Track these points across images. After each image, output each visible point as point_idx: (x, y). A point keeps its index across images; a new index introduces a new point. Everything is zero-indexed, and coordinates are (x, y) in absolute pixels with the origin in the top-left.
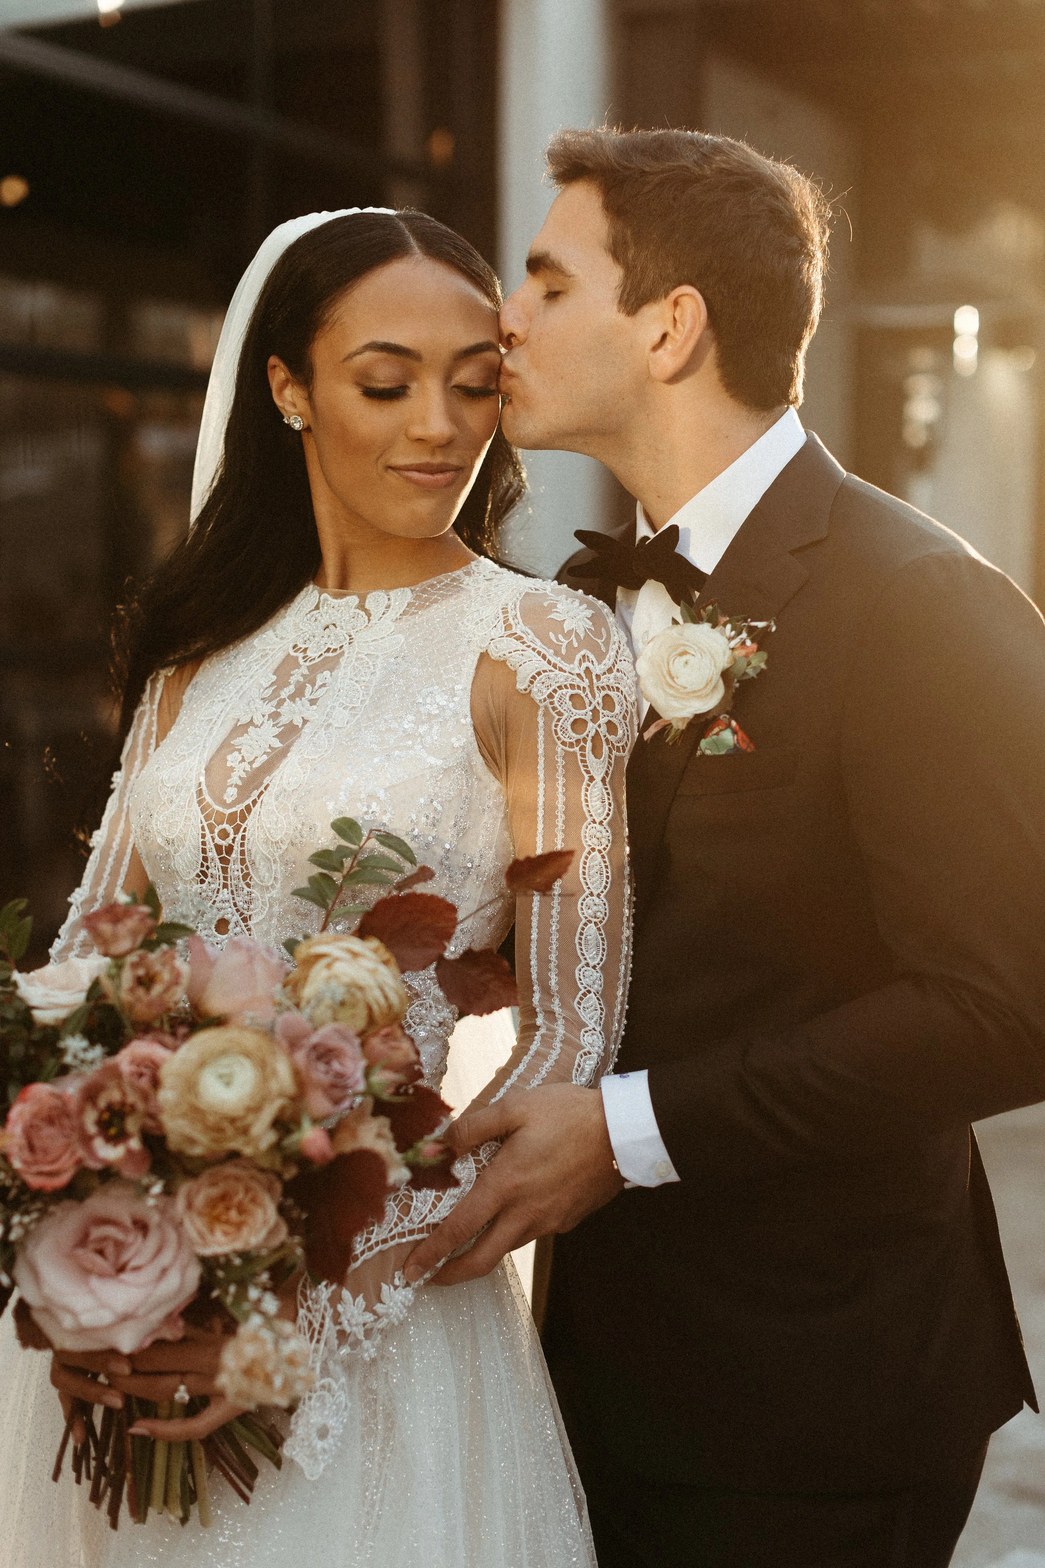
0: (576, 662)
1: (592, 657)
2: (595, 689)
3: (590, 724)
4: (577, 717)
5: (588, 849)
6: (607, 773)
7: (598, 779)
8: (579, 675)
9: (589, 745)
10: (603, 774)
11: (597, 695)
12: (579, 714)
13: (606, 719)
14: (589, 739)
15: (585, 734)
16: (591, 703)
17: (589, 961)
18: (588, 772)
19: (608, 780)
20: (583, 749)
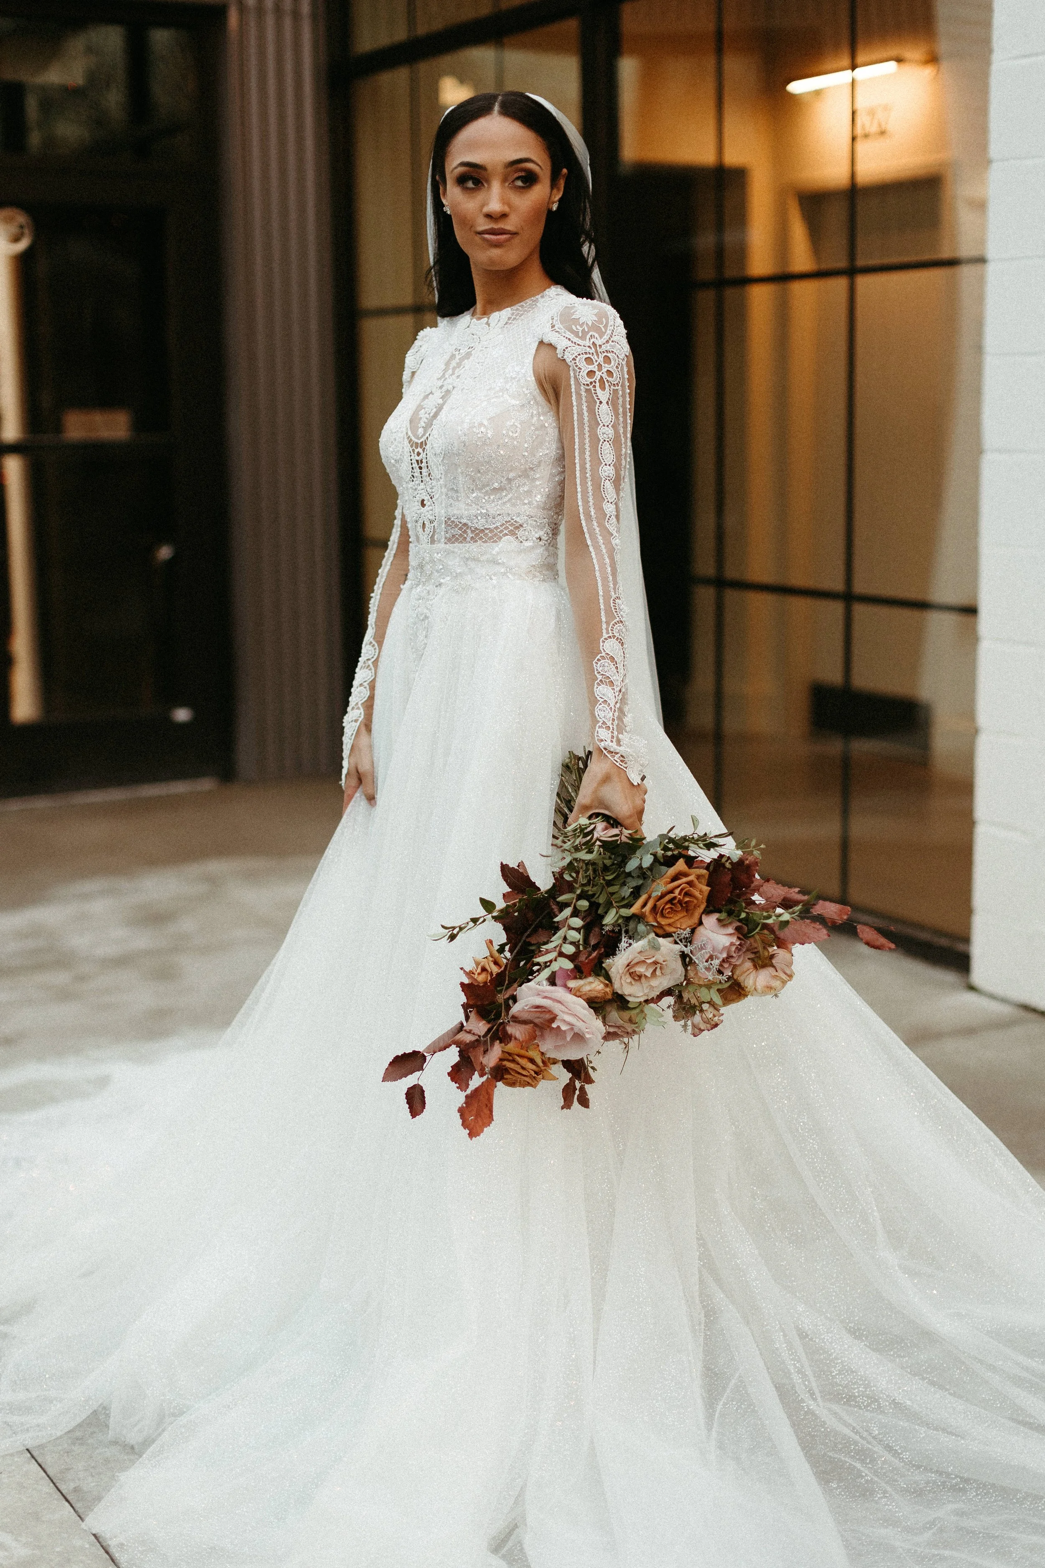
0: (588, 340)
1: (596, 335)
2: (599, 353)
3: (597, 373)
4: (589, 370)
5: (602, 440)
6: (609, 399)
7: (604, 402)
8: (589, 347)
9: (598, 384)
10: (607, 399)
11: (600, 357)
12: (591, 368)
13: (606, 370)
14: (597, 381)
15: (594, 379)
16: (596, 361)
17: (609, 500)
18: (599, 399)
19: (610, 403)
20: (594, 386)
